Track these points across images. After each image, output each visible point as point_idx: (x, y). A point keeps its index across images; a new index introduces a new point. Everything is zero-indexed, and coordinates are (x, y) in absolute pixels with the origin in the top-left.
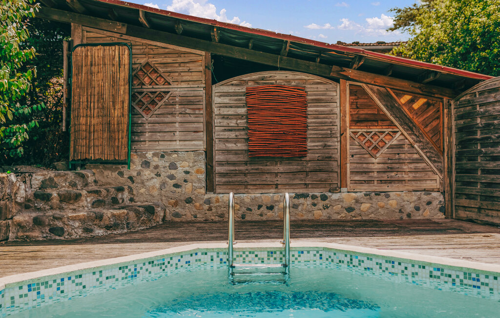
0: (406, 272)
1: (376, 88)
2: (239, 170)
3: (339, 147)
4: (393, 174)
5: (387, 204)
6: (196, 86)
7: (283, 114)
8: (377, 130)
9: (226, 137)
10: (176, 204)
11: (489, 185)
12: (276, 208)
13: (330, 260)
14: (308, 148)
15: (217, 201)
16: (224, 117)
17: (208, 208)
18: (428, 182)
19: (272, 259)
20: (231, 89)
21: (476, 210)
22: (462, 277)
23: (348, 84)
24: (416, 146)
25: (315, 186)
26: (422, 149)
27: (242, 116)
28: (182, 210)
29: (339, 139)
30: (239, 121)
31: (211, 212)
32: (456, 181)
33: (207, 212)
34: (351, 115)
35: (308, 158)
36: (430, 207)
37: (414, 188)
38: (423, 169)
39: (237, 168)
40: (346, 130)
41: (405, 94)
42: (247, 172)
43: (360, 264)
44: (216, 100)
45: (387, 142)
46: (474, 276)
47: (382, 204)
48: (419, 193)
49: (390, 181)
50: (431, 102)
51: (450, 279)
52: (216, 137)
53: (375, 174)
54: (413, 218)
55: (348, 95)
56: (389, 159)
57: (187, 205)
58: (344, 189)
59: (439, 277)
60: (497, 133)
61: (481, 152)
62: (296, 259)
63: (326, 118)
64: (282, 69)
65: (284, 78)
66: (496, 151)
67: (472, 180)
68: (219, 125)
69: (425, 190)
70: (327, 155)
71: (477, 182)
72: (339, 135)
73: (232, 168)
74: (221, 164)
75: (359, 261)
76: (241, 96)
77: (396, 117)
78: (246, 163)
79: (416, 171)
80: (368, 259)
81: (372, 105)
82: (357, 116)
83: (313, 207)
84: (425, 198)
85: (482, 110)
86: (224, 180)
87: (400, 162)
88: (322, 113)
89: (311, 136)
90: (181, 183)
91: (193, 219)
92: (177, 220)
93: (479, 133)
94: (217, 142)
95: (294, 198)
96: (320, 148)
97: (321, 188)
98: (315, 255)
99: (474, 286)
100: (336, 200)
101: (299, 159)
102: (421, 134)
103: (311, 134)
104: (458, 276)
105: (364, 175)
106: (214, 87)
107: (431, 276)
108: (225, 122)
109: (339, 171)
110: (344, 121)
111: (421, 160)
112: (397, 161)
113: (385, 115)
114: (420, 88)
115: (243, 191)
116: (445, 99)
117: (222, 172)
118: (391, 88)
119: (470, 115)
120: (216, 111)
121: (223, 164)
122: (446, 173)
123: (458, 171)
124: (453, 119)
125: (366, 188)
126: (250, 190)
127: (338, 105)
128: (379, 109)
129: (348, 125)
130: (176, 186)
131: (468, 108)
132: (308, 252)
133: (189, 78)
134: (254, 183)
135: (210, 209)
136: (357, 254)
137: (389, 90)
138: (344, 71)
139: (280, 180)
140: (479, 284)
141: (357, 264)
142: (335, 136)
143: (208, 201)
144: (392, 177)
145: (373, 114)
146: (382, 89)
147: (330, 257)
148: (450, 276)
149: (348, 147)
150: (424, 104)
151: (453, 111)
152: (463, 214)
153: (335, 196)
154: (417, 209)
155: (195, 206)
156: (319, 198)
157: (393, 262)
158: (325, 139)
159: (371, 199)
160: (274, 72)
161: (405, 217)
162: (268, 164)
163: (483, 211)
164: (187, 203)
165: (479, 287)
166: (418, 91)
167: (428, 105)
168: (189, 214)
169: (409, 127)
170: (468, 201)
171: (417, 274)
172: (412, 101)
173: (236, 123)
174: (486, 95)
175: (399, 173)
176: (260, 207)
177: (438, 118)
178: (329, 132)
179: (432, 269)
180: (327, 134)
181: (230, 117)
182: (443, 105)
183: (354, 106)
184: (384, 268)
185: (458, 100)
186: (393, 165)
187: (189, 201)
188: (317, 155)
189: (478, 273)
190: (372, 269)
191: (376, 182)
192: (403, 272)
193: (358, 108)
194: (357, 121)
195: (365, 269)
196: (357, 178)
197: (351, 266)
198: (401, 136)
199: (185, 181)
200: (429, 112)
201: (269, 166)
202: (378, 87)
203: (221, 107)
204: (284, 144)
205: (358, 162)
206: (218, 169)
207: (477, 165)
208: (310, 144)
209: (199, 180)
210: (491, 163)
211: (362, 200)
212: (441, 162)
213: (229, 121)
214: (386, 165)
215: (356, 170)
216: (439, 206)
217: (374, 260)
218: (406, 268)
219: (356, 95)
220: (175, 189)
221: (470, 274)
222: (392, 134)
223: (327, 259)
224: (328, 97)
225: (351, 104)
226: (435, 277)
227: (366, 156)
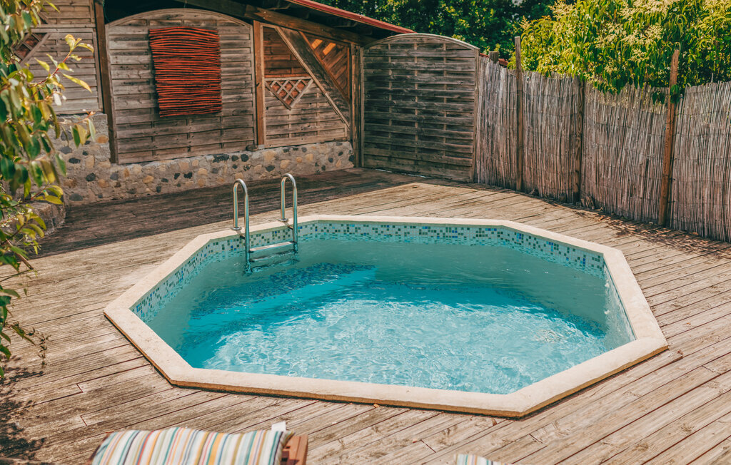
0: (399, 233)
1: (289, 31)
2: (146, 133)
3: (254, 99)
4: (306, 125)
5: (305, 158)
6: (83, 26)
7: (195, 63)
8: (291, 79)
9: (127, 93)
10: (74, 184)
11: (400, 135)
12: (195, 175)
13: (325, 231)
14: (223, 102)
15: (127, 174)
16: (122, 67)
17: (115, 184)
18: (337, 131)
19: (276, 238)
20: (130, 31)
21: (387, 159)
22: (444, 231)
23: (261, 26)
24: (326, 94)
25: (230, 145)
26: (332, 98)
27: (145, 65)
28: (83, 191)
29: (254, 90)
30: (141, 72)
31: (119, 188)
32: (365, 130)
33: (115, 189)
34: (265, 62)
35: (222, 114)
36: (342, 157)
37: (325, 139)
38: (333, 118)
39: (143, 131)
40: (261, 79)
41: (316, 38)
42: (155, 134)
43: (356, 231)
44: (112, 45)
45: (300, 91)
46: (453, 229)
47: (299, 159)
48: (331, 144)
49: (303, 134)
50: (339, 47)
51: (436, 234)
52: (114, 93)
53: (290, 127)
54: (327, 170)
55: (262, 40)
56: (302, 110)
57: (89, 183)
58: (260, 147)
59: (426, 233)
60: (408, 87)
61: (392, 104)
62: (287, 233)
63: (239, 66)
64: (189, 6)
65: (193, 18)
66: (408, 104)
67: (383, 130)
68: (117, 77)
69: (334, 140)
70: (242, 109)
71: (388, 133)
72: (253, 86)
73: (137, 131)
74: (122, 127)
75: (356, 228)
76: (142, 39)
77: (308, 64)
78: (152, 125)
79: (326, 121)
80: (364, 226)
81: (285, 50)
82: (271, 63)
83: (234, 170)
84: (338, 149)
85: (394, 63)
86: (128, 146)
87: (313, 112)
88: (235, 59)
89: (224, 88)
90: (79, 157)
91: (98, 199)
92: (78, 203)
93: (390, 85)
94: (115, 100)
95: (214, 161)
96: (235, 101)
97: (237, 146)
98: (311, 228)
99: (453, 237)
100: (256, 160)
101: (213, 115)
102: (331, 81)
103: (224, 85)
104: (441, 231)
105: (279, 128)
106: (107, 26)
107: (420, 233)
108: (124, 74)
109: (255, 127)
110: (259, 69)
111: (330, 109)
112: (309, 112)
113: (297, 60)
114: (331, 33)
115: (151, 158)
116: (353, 45)
117: (125, 137)
118: (304, 32)
119: (382, 66)
120: (112, 59)
121: (125, 127)
122: (353, 122)
123: (368, 120)
124: (362, 67)
125: (281, 142)
126: (159, 157)
127: (252, 51)
128: (292, 55)
129: (263, 74)
130: (73, 161)
131: (378, 58)
132: (306, 226)
133: (72, 15)
134: (164, 147)
135: (118, 185)
136: (352, 223)
137: (302, 33)
138: (259, 11)
139: (193, 141)
140: (456, 234)
141: (354, 231)
142: (249, 86)
143: (116, 176)
144: (305, 129)
145: (286, 60)
146: (295, 32)
147: (325, 228)
148: (435, 231)
149: (264, 98)
150: (333, 49)
151: (362, 59)
152: (372, 162)
153: (256, 155)
154: (331, 160)
155: (99, 184)
156: (240, 159)
157: (388, 226)
158: (240, 91)
159: (290, 155)
160: (181, 10)
161: (321, 170)
162: (178, 123)
163: (393, 160)
164: (89, 181)
165: (457, 237)
166: (329, 36)
167: (336, 50)
168: (92, 195)
169: (321, 74)
170: (378, 150)
171: (409, 233)
172: (322, 46)
173: (139, 75)
174: (398, 49)
175: (311, 124)
176: (177, 176)
177: (346, 64)
178: (244, 82)
179: (421, 228)
180: (241, 84)
181: (129, 66)
182: (350, 50)
183: (268, 52)
184: (379, 232)
185: (368, 48)
186: (306, 116)
187: (91, 178)
188: (233, 110)
189: (456, 227)
190: (368, 234)
191: (290, 135)
192: (397, 233)
193: (272, 54)
194: (271, 70)
195: (362, 234)
196: (273, 132)
197: (348, 233)
198: (312, 84)
199: (85, 153)
200: (337, 57)
201: (179, 125)
202: (291, 31)
203: (117, 54)
204: (198, 98)
205: (273, 114)
206: (119, 134)
207: (388, 116)
208: (224, 97)
209: (103, 151)
210: (403, 115)
211: (282, 157)
212: (348, 110)
213: (129, 72)
214: (300, 116)
215: (271, 124)
216: (349, 156)
217: (370, 226)
218: (399, 230)
219: (269, 39)
220: (72, 165)
221: (450, 228)
222: (304, 82)
223: (322, 230)
224: (241, 41)
225: (265, 49)
226: (423, 233)
227: (281, 107)
